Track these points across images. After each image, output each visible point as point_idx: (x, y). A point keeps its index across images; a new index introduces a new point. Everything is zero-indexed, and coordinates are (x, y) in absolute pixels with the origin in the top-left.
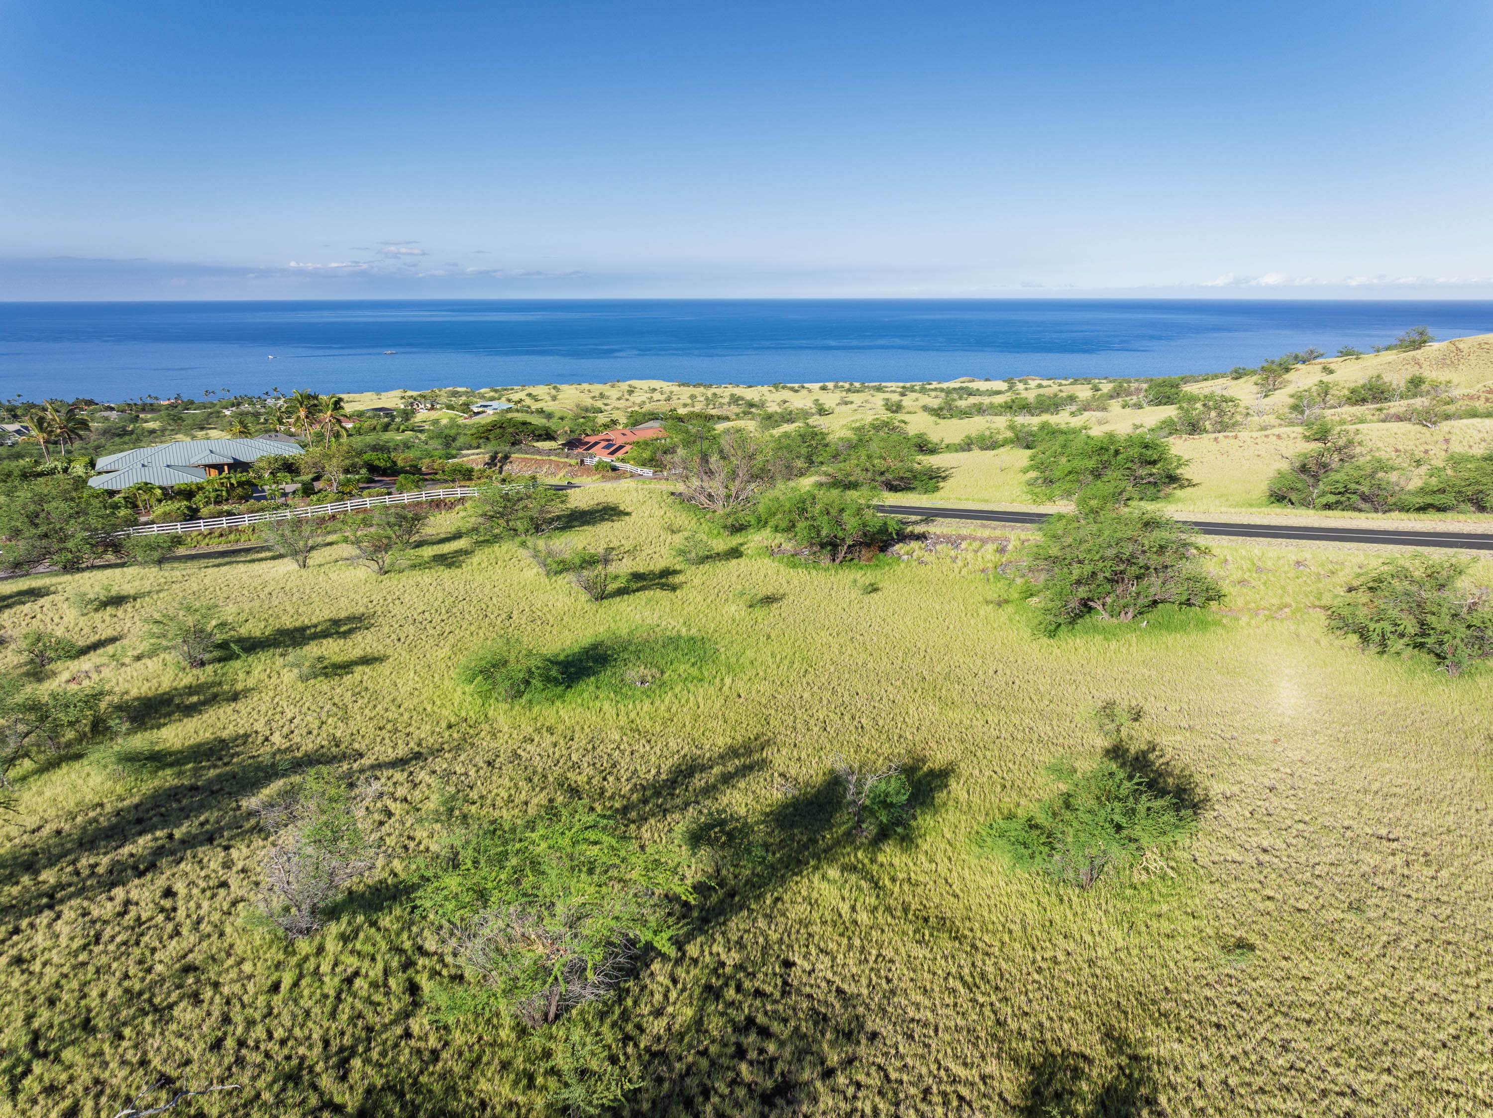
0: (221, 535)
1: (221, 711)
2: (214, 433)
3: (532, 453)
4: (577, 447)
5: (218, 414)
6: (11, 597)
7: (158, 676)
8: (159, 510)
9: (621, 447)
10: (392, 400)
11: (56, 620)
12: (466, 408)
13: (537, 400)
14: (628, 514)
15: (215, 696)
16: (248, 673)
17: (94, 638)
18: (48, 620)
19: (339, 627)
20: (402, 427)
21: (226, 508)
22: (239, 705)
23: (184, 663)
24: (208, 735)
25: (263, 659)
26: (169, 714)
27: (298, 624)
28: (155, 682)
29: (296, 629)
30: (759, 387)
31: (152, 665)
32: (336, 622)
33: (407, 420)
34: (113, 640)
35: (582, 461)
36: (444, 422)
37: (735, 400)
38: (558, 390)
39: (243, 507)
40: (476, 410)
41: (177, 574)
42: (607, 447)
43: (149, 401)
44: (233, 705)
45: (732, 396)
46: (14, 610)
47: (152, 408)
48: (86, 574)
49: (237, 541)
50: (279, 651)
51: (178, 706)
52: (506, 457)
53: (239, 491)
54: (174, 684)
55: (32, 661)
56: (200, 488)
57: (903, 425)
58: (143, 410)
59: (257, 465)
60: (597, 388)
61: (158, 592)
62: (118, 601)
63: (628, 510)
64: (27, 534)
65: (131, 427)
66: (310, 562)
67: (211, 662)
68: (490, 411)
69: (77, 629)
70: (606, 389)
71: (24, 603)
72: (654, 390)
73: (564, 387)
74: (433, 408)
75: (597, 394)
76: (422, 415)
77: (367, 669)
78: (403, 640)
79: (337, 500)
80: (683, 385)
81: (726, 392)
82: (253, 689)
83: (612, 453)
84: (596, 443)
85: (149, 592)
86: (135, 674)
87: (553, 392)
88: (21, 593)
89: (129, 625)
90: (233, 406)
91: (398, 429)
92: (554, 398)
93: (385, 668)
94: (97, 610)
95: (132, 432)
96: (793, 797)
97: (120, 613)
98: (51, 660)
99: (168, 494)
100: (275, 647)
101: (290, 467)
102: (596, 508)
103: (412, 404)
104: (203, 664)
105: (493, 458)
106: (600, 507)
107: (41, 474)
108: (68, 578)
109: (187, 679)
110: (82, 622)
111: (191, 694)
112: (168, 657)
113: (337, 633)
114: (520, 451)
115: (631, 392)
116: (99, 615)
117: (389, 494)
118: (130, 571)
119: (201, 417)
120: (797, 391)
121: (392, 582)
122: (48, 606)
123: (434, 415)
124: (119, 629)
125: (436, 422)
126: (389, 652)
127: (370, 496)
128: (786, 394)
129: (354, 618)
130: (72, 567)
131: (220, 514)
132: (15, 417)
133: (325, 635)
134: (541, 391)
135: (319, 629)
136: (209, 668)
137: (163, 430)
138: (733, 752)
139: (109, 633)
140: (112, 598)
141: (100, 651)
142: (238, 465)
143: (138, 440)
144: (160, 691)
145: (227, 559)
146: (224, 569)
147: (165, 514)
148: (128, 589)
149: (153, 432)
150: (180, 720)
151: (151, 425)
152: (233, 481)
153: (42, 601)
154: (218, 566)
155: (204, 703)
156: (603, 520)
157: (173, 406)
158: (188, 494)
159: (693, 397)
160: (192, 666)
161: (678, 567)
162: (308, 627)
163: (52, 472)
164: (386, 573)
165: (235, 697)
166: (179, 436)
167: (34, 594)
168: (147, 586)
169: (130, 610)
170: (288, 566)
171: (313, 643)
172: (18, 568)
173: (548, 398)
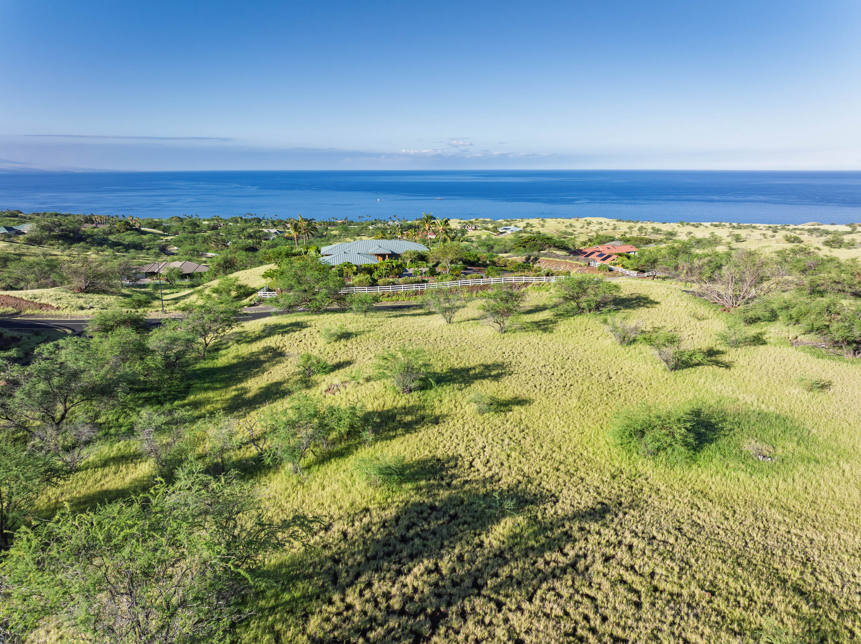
0: (389, 296)
1: (430, 431)
2: (364, 238)
3: (554, 257)
4: (579, 255)
5: (366, 228)
6: (287, 326)
7: (383, 396)
8: (356, 279)
9: (609, 256)
11: (313, 345)
12: (495, 229)
13: (533, 227)
14: (657, 303)
15: (423, 418)
16: (441, 401)
17: (336, 361)
18: (309, 344)
19: (490, 370)
20: (462, 239)
21: (391, 280)
22: (441, 428)
23: (398, 388)
24: (427, 452)
25: (448, 391)
26: (395, 429)
27: (462, 365)
28: (381, 401)
29: (462, 370)
30: (672, 224)
31: (377, 386)
32: (487, 367)
33: (463, 235)
34: (348, 363)
35: (589, 264)
36: (484, 237)
37: (657, 231)
38: (545, 222)
39: (401, 280)
40: (501, 231)
41: (375, 320)
42: (600, 256)
43: (332, 220)
44: (437, 427)
45: (653, 228)
46: (289, 335)
47: (334, 224)
48: (325, 316)
49: (398, 300)
50: (456, 386)
51: (399, 422)
52: (536, 259)
53: (396, 270)
54: (395, 404)
55: (304, 373)
56: (376, 268)
57: (817, 251)
58: (330, 225)
59: (403, 256)
60: (568, 222)
61: (369, 331)
62: (346, 336)
63: (657, 300)
64: (297, 289)
65: (325, 234)
66: (454, 320)
67: (415, 389)
68: (509, 232)
69: (326, 352)
70: (573, 221)
71: (295, 331)
72: (601, 223)
73: (547, 220)
74: (476, 229)
75: (568, 224)
76: (471, 233)
77: (522, 409)
78: (538, 387)
79: (453, 280)
80: (620, 220)
81: (649, 226)
82: (447, 415)
83: (604, 260)
85: (364, 332)
86: (368, 393)
87: (542, 222)
88: (292, 325)
89: (355, 353)
90: (372, 224)
91: (460, 240)
92: (543, 226)
93: (534, 409)
94: (336, 341)
95: (325, 236)
97: (349, 344)
98: (314, 373)
99: (360, 270)
100: (454, 383)
101: (422, 258)
102: (630, 297)
103: (464, 227)
104: (410, 390)
105: (528, 259)
106: (634, 297)
107: (294, 255)
108: (315, 317)
109: (402, 401)
110: (329, 348)
111: (407, 413)
112: (388, 382)
113: (490, 376)
114: (544, 255)
115: (589, 224)
116: (337, 344)
117: (482, 277)
118: (349, 315)
119: (358, 230)
120: (697, 227)
121: (510, 338)
122: (308, 335)
123: (477, 233)
124: (350, 356)
125: (479, 237)
126: (532, 396)
127: (471, 278)
128: (690, 228)
129: (499, 365)
130: (318, 311)
131: (389, 284)
132: (275, 225)
133: (482, 376)
134: (534, 221)
135: (477, 371)
136: (415, 394)
137: (340, 236)
139: (344, 358)
140: (344, 333)
141: (342, 371)
142: (394, 256)
143: (329, 240)
144: (386, 409)
146: (401, 319)
147: (360, 281)
148: (351, 328)
149: (335, 236)
150: (403, 435)
151: (334, 232)
152: (394, 264)
153: (304, 331)
154: (396, 316)
155: (417, 422)
156: (639, 306)
157: (343, 223)
158: (370, 271)
159: (630, 228)
160: (404, 391)
161: (719, 349)
162: (470, 369)
163: (299, 254)
164: (505, 332)
165: (436, 421)
166: (348, 239)
167: (299, 326)
169: (354, 343)
170: (439, 320)
171: (477, 382)
172: (290, 309)
173: (538, 226)
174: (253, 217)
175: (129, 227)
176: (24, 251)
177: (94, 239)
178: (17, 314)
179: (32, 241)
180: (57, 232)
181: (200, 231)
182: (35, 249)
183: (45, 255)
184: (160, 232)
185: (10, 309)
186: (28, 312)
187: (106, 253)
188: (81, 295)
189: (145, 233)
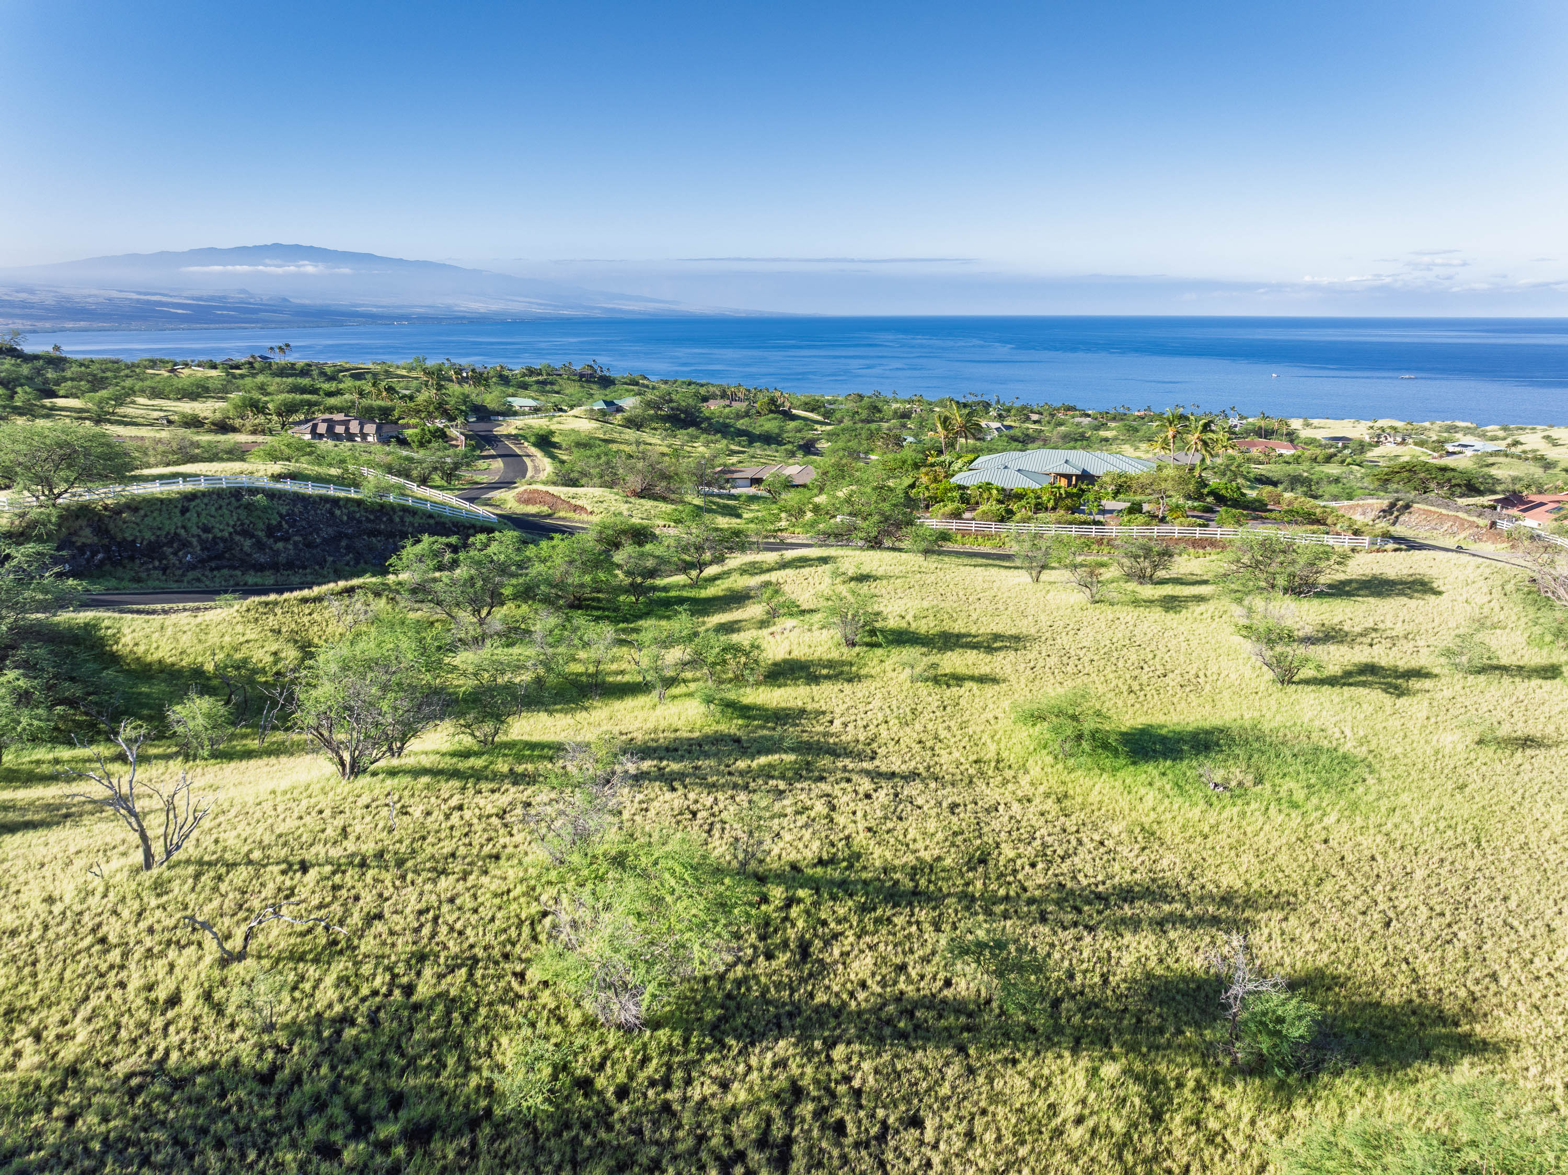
1: (832, 687)
4: (1514, 505)
7: (819, 646)
10: (1358, 430)
12: (1438, 448)
13: (1555, 445)
15: (840, 674)
16: (881, 661)
19: (995, 642)
20: (1349, 460)
22: (847, 687)
23: (844, 641)
25: (905, 653)
28: (813, 650)
29: (958, 635)
32: (997, 637)
33: (1361, 453)
35: (1494, 524)
36: (1405, 459)
40: (1451, 449)
44: (844, 685)
50: (924, 650)
52: (1407, 507)
53: (1068, 502)
54: (822, 656)
55: (768, 612)
61: (899, 577)
62: (862, 578)
67: (864, 645)
68: (1469, 453)
71: (812, 566)
74: (1402, 443)
76: (1384, 449)
77: (976, 687)
78: (1036, 669)
82: (871, 676)
84: (1542, 504)
91: (1343, 462)
96: (1217, 975)
98: (779, 614)
99: (1009, 496)
103: (1379, 436)
104: (854, 644)
105: (1392, 505)
109: (834, 654)
111: (826, 667)
114: (1426, 501)
118: (904, 556)
123: (1398, 450)
125: (1395, 458)
126: (1012, 677)
127: (1181, 524)
129: (1016, 637)
133: (976, 646)
136: (857, 650)
138: (1226, 899)
142: (1086, 478)
144: (809, 657)
145: (984, 561)
148: (881, 570)
150: (799, 686)
155: (828, 677)
160: (846, 644)
161: (1436, 671)
164: (1096, 602)
165: (852, 679)
168: (892, 571)
170: (1022, 578)
174: (979, 399)
175: (774, 407)
176: (616, 435)
177: (710, 424)
178: (549, 516)
179: (634, 423)
180: (666, 411)
181: (881, 420)
182: (631, 434)
183: (638, 443)
184: (820, 418)
185: (545, 509)
186: (562, 514)
187: (718, 446)
188: (632, 500)
189: (794, 418)
